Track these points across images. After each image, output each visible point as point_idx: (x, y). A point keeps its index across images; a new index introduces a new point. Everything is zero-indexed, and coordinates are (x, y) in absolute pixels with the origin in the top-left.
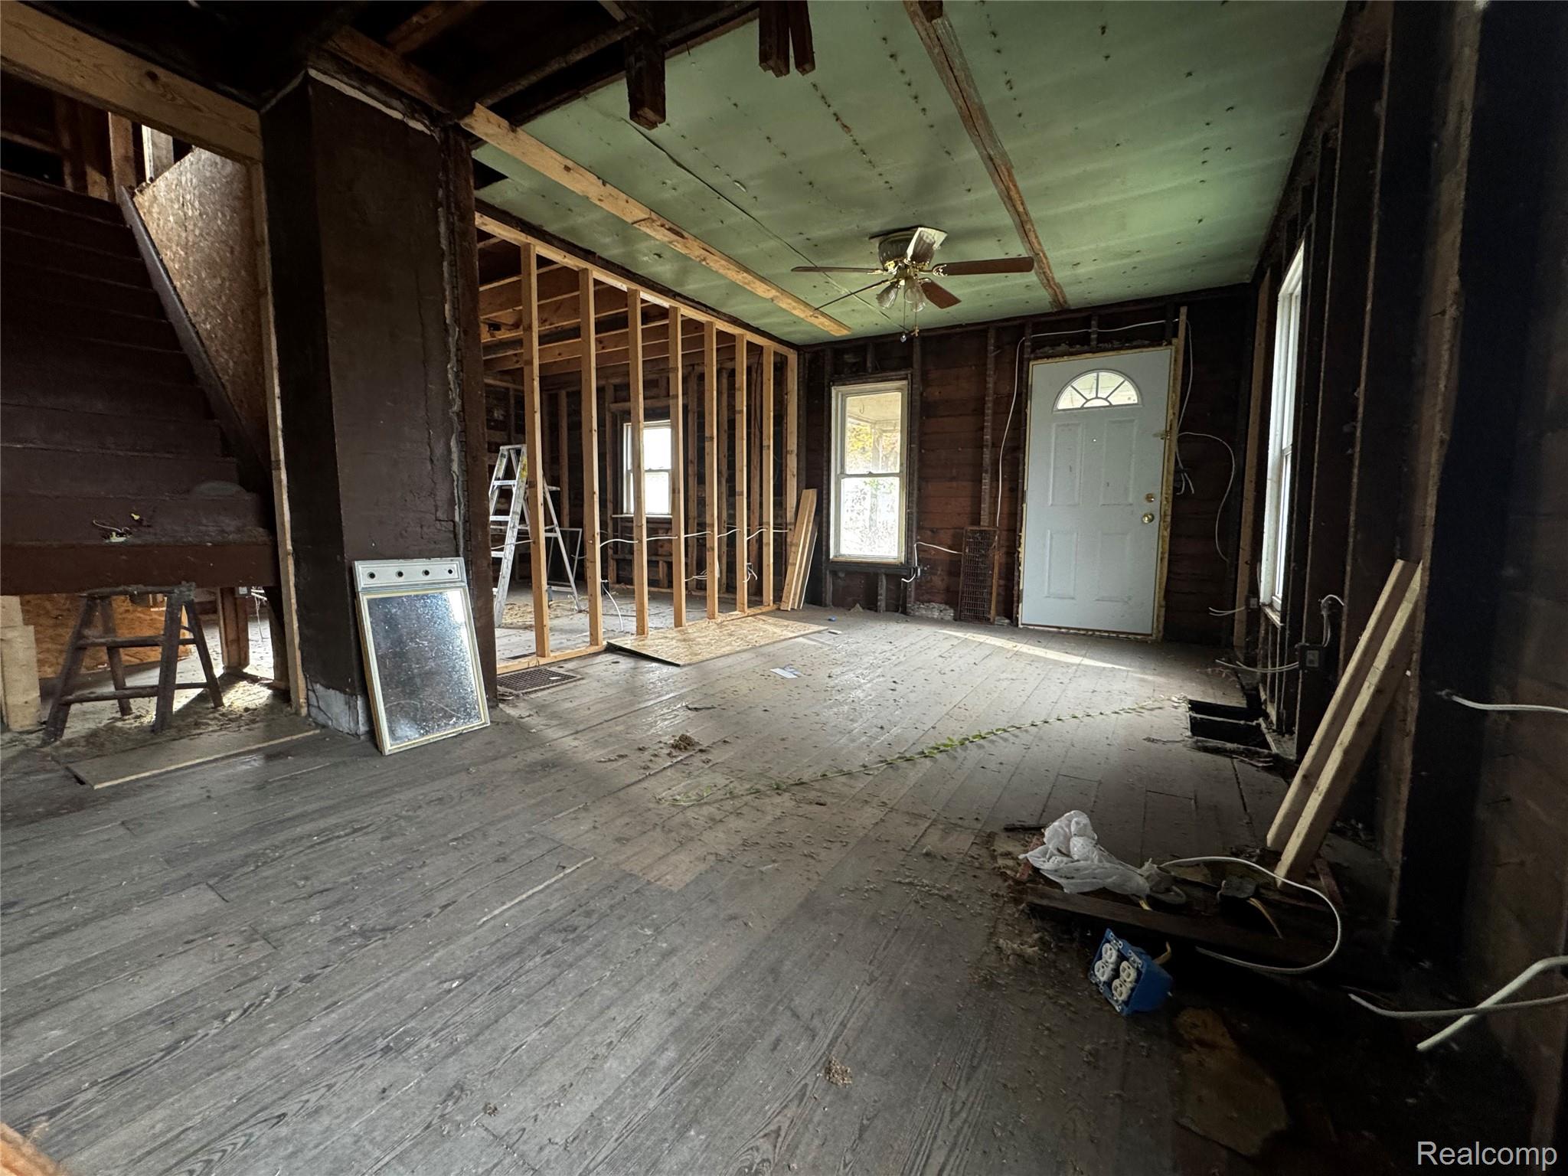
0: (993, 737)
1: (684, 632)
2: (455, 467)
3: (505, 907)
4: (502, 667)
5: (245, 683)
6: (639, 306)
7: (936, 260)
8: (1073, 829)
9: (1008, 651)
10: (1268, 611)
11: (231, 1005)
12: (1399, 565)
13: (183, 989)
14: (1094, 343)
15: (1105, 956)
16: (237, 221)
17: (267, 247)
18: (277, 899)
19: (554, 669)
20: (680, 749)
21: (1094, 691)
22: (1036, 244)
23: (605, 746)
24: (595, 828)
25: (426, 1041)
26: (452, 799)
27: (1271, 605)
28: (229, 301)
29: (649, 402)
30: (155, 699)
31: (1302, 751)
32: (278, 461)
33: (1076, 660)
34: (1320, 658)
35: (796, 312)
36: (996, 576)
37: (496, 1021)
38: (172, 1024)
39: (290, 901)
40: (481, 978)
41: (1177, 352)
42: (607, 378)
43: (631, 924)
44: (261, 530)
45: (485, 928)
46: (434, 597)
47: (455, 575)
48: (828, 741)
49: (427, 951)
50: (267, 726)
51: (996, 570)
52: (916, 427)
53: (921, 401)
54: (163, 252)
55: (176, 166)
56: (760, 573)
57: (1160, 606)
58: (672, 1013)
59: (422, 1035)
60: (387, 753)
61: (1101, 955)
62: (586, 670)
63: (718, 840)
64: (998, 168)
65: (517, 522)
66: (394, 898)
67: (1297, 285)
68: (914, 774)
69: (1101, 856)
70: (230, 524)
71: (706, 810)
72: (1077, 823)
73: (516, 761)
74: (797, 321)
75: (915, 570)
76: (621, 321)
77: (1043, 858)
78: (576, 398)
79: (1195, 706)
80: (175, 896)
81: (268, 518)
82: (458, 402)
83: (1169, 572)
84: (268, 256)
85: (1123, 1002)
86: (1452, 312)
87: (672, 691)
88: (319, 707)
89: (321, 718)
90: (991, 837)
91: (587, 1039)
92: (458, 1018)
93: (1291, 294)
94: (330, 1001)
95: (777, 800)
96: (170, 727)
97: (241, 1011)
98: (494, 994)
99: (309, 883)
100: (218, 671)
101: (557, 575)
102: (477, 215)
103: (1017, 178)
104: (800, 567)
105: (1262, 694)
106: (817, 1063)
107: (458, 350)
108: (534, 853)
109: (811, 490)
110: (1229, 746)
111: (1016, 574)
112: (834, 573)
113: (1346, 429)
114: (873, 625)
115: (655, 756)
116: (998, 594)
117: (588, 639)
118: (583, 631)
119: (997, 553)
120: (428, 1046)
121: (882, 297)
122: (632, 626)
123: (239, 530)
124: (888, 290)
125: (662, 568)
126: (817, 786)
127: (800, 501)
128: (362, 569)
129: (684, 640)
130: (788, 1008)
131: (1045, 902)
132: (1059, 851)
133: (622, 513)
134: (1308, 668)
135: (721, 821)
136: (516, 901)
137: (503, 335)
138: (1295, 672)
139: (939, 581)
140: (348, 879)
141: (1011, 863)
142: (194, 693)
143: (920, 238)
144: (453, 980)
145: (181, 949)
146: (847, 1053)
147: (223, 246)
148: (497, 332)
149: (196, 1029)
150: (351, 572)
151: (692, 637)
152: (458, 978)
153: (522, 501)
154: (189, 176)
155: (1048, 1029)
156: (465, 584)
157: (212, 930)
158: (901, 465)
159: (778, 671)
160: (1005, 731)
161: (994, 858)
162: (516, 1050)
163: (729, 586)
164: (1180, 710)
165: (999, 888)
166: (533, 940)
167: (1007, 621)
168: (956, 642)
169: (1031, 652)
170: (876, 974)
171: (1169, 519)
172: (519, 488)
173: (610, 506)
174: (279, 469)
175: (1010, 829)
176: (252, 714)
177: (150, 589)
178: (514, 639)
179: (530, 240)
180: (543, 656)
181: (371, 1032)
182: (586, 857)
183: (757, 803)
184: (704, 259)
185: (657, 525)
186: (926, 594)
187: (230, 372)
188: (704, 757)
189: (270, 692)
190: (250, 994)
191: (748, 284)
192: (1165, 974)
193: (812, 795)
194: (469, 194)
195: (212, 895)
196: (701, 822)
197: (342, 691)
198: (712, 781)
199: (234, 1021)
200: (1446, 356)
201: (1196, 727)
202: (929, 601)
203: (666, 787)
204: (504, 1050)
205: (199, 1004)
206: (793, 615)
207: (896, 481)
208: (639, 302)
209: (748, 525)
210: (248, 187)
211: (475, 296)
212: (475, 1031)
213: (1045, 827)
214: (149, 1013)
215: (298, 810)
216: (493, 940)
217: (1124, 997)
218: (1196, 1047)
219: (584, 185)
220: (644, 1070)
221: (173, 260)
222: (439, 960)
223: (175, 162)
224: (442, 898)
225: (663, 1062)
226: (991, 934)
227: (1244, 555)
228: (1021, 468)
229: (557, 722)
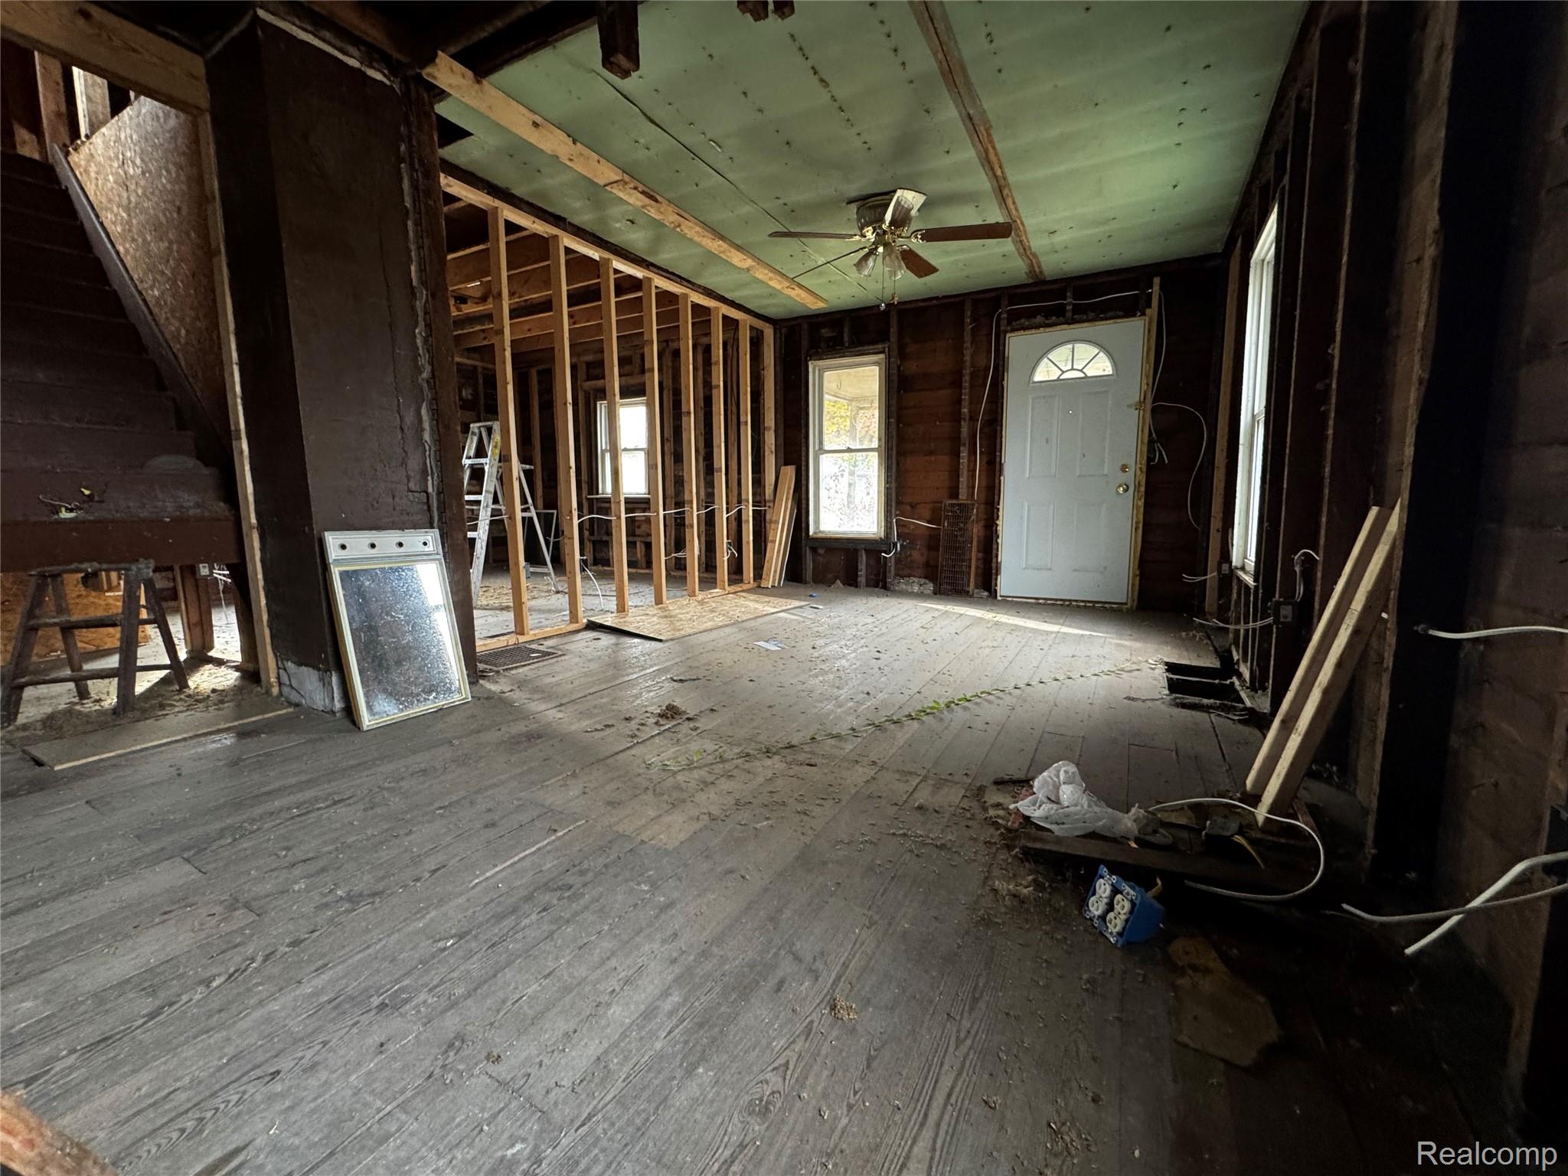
0: (978, 700)
1: (665, 609)
2: (427, 436)
3: (497, 869)
4: (481, 646)
5: (211, 666)
6: (612, 277)
7: (914, 226)
8: (1062, 778)
9: (988, 621)
10: (1241, 573)
11: (215, 971)
12: (1374, 511)
13: (163, 957)
14: (1069, 314)
15: (1099, 891)
16: (183, 178)
17: (218, 203)
18: (257, 868)
19: (534, 646)
20: (667, 718)
21: (1073, 656)
22: (1014, 211)
23: (590, 716)
24: (584, 793)
25: (422, 997)
26: (435, 770)
27: (1243, 568)
28: (178, 265)
29: (623, 378)
30: (116, 679)
31: (1276, 704)
32: (238, 431)
33: (1055, 628)
34: (1293, 613)
35: (771, 283)
36: (974, 549)
37: (495, 976)
38: (153, 991)
39: (272, 871)
40: (476, 937)
41: (1150, 323)
42: (579, 355)
43: (627, 881)
44: (222, 504)
45: (478, 889)
46: (409, 570)
47: (430, 548)
48: (815, 707)
49: (418, 912)
50: (237, 706)
51: (975, 543)
52: (894, 402)
53: (899, 376)
54: (102, 214)
55: (113, 121)
56: (740, 550)
57: (1135, 576)
58: (674, 961)
59: (417, 990)
60: (365, 728)
61: (1095, 890)
62: (567, 647)
63: (711, 801)
64: (977, 127)
65: (491, 501)
66: (382, 864)
67: (1270, 249)
68: (902, 736)
69: (1090, 801)
70: (188, 500)
71: (696, 774)
72: (1066, 772)
73: (499, 733)
74: (774, 293)
75: (895, 545)
76: (593, 294)
77: (1033, 807)
78: (548, 378)
79: (1171, 668)
80: (149, 870)
81: (229, 492)
82: (428, 368)
83: (1143, 541)
84: (219, 213)
85: (1118, 933)
86: (1431, 251)
87: (655, 665)
88: (291, 686)
89: (294, 697)
90: (981, 789)
91: (587, 989)
92: (455, 975)
93: (1263, 261)
94: (320, 963)
95: (769, 762)
96: (133, 709)
97: (226, 976)
98: (490, 951)
99: (290, 853)
100: (183, 655)
101: (534, 557)
102: (442, 175)
103: (996, 139)
104: (780, 544)
105: (1235, 653)
106: (822, 1001)
107: (425, 314)
108: (524, 817)
109: (789, 467)
110: (1205, 701)
111: (995, 547)
112: (814, 550)
113: (1320, 386)
114: (854, 599)
115: (643, 724)
116: (977, 568)
117: (568, 618)
118: (561, 611)
119: (975, 526)
120: (425, 1002)
121: (861, 264)
122: (612, 604)
123: (197, 505)
124: (866, 257)
125: (640, 549)
126: (807, 748)
127: (779, 479)
128: (332, 540)
129: (666, 617)
130: (791, 952)
131: (1038, 845)
132: (1049, 799)
133: (597, 493)
134: (1282, 623)
135: (712, 783)
136: (508, 863)
137: (469, 309)
138: (1270, 626)
139: (918, 556)
140: (330, 848)
141: (1001, 813)
142: (158, 675)
143: (898, 203)
144: (447, 939)
145: (157, 920)
146: (851, 991)
147: (169, 206)
148: (463, 306)
149: (179, 996)
150: (322, 543)
151: (673, 613)
152: (452, 937)
153: (494, 480)
154: (128, 131)
155: (1046, 961)
156: (441, 556)
157: (190, 900)
158: (880, 440)
159: (761, 643)
160: (989, 694)
161: (985, 809)
162: (517, 1001)
163: (709, 565)
164: (1157, 671)
165: (992, 836)
166: (528, 898)
167: (986, 594)
168: (936, 614)
169: (1011, 622)
170: (876, 917)
171: (1143, 489)
172: (491, 467)
173: (585, 486)
174: (239, 438)
175: (999, 783)
176: (220, 696)
177: (105, 566)
178: (491, 620)
179: (497, 203)
180: (522, 634)
181: (367, 989)
182: (577, 820)
183: (747, 766)
184: (679, 226)
185: (633, 504)
186: (905, 568)
187: (182, 341)
188: (692, 725)
189: (237, 674)
190: (236, 959)
191: (724, 252)
192: (1157, 905)
193: (801, 757)
194: (433, 152)
195: (188, 868)
196: (693, 784)
197: (316, 667)
198: (700, 747)
199: (218, 987)
200: (1425, 296)
201: (1173, 686)
202: (909, 576)
203: (655, 752)
204: (504, 1002)
205: (181, 970)
206: (774, 592)
207: (874, 458)
208: (611, 272)
209: (727, 503)
210: (195, 140)
211: (443, 262)
212: (472, 987)
213: (1033, 779)
214: (128, 981)
215: (277, 785)
216: (487, 900)
217: (1118, 928)
218: (1190, 972)
219: (553, 143)
220: (649, 1014)
221: (114, 223)
222: (432, 920)
223: (112, 117)
224: (431, 863)
225: (667, 1005)
226: (986, 878)
227: (1216, 524)
228: (998, 441)
229: (539, 696)
